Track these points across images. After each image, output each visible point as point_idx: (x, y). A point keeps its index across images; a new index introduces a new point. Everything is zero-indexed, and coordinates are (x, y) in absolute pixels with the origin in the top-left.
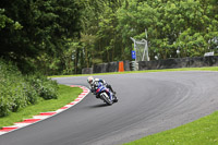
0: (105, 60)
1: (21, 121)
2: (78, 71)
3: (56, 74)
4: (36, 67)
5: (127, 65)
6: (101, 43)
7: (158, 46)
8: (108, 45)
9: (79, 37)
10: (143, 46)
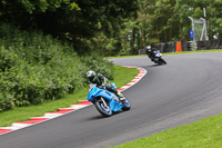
0: (162, 40)
1: (78, 103)
2: (134, 52)
3: (113, 55)
4: (92, 47)
5: (185, 45)
6: (158, 23)
7: (217, 25)
8: (165, 24)
9: (136, 16)
10: (202, 25)
